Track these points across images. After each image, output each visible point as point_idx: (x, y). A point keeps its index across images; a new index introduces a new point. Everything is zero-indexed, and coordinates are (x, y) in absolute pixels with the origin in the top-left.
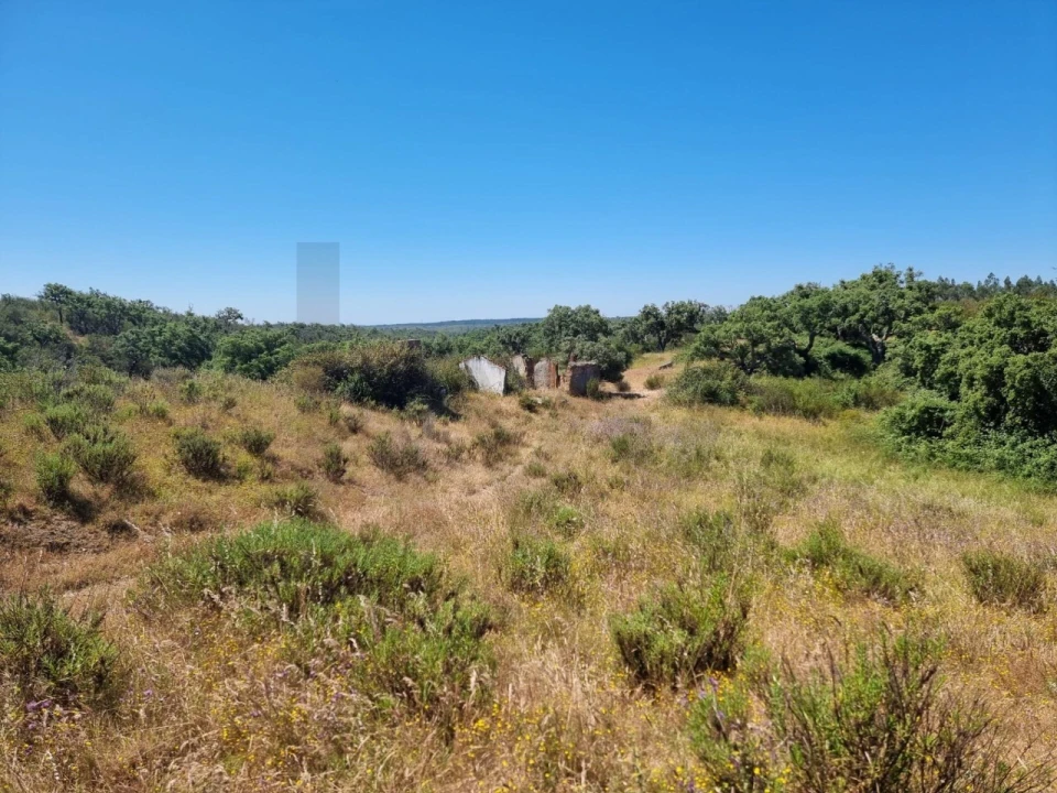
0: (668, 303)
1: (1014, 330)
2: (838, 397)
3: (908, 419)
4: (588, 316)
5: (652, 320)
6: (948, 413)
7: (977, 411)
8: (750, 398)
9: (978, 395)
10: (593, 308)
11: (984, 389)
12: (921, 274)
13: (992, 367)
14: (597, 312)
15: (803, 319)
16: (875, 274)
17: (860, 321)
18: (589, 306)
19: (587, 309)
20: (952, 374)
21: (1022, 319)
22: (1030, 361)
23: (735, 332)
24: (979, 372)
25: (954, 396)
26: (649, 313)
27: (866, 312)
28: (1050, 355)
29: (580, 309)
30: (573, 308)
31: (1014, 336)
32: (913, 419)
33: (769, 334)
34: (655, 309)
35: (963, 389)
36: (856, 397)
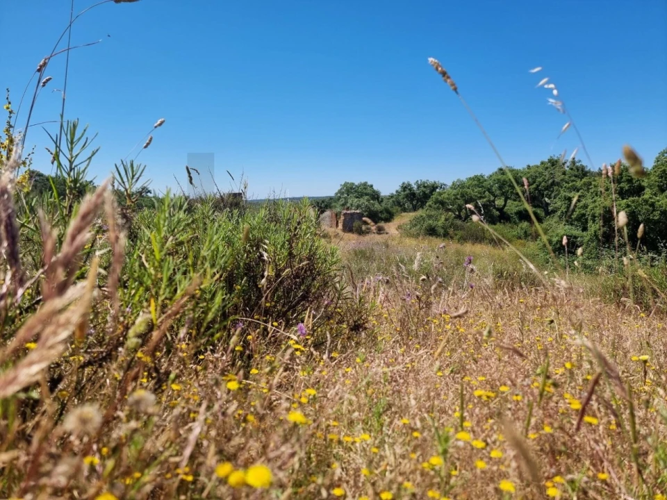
0: (417, 181)
1: (622, 185)
2: (514, 233)
3: (554, 243)
4: (365, 189)
5: (408, 192)
6: (579, 239)
7: (596, 235)
8: (456, 232)
9: (597, 226)
10: (369, 183)
11: (601, 223)
12: (580, 161)
13: (606, 208)
14: (372, 186)
15: (500, 188)
16: (550, 161)
17: (536, 189)
18: (366, 183)
19: (365, 184)
20: (584, 215)
21: (628, 178)
22: (629, 203)
23: (454, 195)
24: (598, 211)
25: (585, 229)
26: (405, 187)
27: (540, 183)
28: (643, 199)
29: (361, 184)
30: (356, 184)
31: (622, 189)
32: (557, 243)
33: (476, 196)
34: (409, 185)
35: (590, 223)
36: (526, 232)
